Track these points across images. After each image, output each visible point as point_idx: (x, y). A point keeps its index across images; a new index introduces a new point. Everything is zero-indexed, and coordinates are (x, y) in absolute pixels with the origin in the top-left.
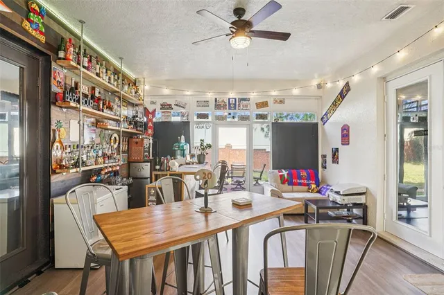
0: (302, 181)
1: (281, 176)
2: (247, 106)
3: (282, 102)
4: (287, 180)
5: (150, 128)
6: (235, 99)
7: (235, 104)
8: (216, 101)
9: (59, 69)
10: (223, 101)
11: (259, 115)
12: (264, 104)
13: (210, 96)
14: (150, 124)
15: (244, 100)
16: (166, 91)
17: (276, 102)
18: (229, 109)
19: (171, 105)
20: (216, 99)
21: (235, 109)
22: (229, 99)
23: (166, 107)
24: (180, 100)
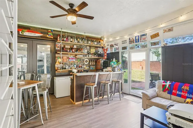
0: (182, 93)
1: (163, 86)
2: (145, 39)
3: (170, 30)
4: (168, 89)
5: (106, 55)
6: (139, 36)
7: (139, 39)
8: (129, 40)
9: (58, 43)
10: (133, 39)
11: (153, 43)
12: (157, 35)
13: (127, 37)
14: (106, 54)
15: (144, 35)
16: (111, 39)
17: (165, 31)
18: (136, 42)
19: (113, 45)
20: (129, 38)
21: (139, 42)
22: (136, 37)
23: (112, 46)
24: (116, 42)
